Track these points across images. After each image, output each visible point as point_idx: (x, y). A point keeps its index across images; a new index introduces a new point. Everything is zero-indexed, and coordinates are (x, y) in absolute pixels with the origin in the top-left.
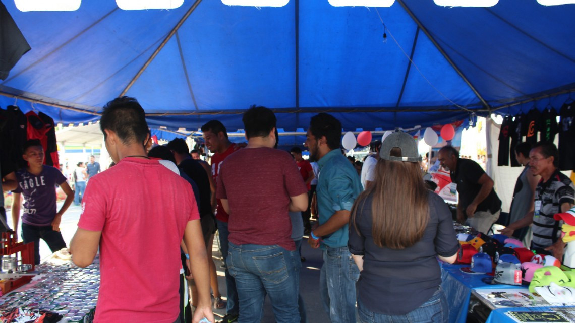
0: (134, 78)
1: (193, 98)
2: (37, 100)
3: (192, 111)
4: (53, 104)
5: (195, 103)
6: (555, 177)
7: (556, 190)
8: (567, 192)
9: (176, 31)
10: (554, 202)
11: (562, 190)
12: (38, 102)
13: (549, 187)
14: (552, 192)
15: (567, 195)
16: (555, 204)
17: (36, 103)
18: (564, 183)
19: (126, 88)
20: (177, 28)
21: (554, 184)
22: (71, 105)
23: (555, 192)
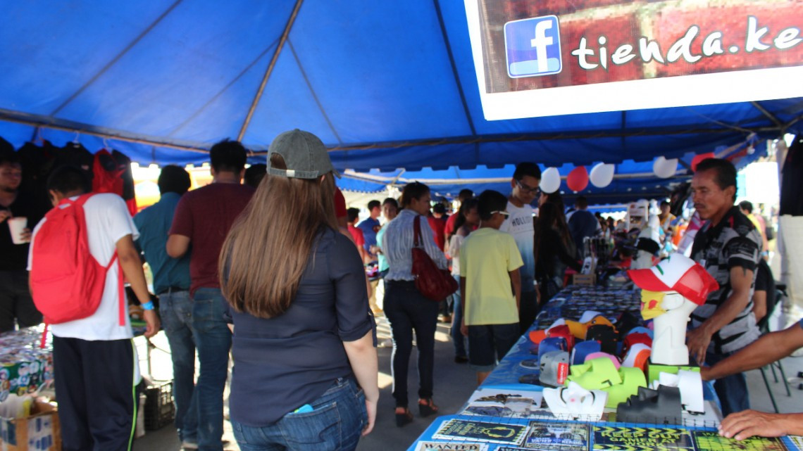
0: (253, 104)
1: (331, 127)
2: (112, 135)
3: (335, 146)
4: (138, 139)
5: (336, 134)
6: (729, 221)
7: (725, 243)
8: (740, 247)
9: (287, 37)
10: (720, 263)
11: (733, 244)
12: (114, 138)
13: (717, 238)
14: (719, 245)
15: (739, 253)
16: (722, 267)
17: (109, 138)
18: (738, 232)
19: (247, 116)
20: (286, 34)
21: (725, 232)
22: (169, 141)
23: (723, 246)
